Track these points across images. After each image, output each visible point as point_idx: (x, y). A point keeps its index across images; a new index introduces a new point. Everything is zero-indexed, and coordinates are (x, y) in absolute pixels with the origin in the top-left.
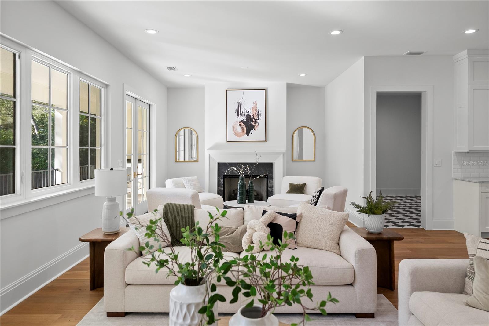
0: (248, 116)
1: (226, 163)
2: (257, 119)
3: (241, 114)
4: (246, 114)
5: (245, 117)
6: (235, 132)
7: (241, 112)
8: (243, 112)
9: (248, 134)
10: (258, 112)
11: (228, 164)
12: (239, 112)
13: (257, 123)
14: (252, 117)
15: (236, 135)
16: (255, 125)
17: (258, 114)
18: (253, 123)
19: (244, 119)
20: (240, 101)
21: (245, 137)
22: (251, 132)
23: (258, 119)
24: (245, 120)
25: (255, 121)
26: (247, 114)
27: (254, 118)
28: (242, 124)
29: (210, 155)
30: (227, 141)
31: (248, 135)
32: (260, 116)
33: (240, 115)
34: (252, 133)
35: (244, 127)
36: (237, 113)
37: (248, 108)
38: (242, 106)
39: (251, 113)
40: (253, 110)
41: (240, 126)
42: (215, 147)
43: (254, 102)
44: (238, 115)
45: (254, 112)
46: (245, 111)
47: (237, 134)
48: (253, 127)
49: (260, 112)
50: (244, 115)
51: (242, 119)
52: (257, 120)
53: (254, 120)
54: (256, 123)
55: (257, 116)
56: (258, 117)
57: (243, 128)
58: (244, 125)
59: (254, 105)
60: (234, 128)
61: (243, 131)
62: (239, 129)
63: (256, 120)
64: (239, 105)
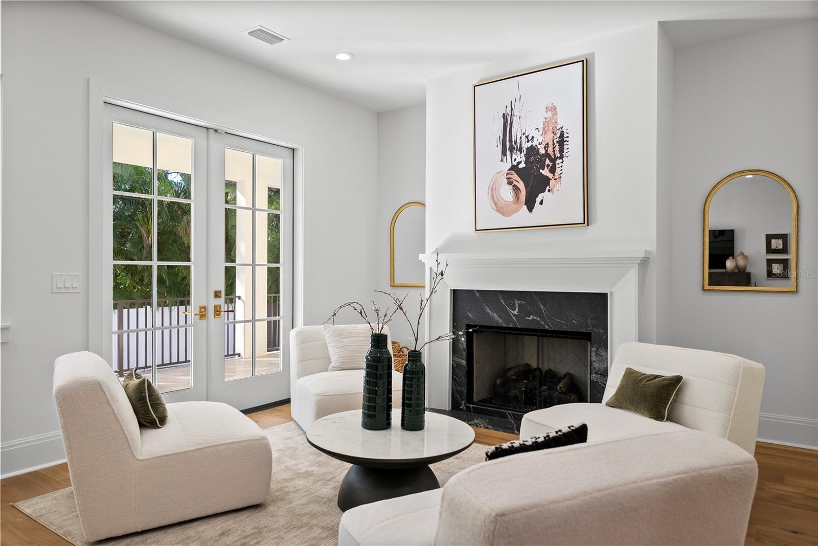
0: (532, 151)
1: (473, 290)
2: (556, 158)
3: (512, 148)
4: (526, 145)
5: (523, 154)
6: (495, 203)
7: (511, 141)
8: (518, 141)
9: (530, 205)
10: (562, 135)
11: (478, 295)
12: (508, 145)
13: (558, 171)
14: (542, 151)
15: (498, 211)
16: (550, 176)
17: (562, 141)
18: (545, 172)
19: (519, 163)
20: (509, 109)
21: (523, 216)
22: (538, 200)
23: (561, 157)
24: (522, 165)
25: (551, 164)
26: (529, 144)
27: (547, 155)
28: (515, 176)
29: (431, 268)
30: (476, 230)
31: (530, 209)
32: (565, 147)
33: (508, 153)
34: (541, 203)
35: (521, 185)
36: (500, 147)
37: (531, 128)
38: (513, 125)
39: (540, 140)
40: (545, 133)
41: (510, 183)
42: (450, 246)
43: (550, 105)
44: (504, 152)
45: (549, 138)
46: (523, 137)
47: (501, 209)
48: (546, 181)
49: (565, 136)
50: (520, 150)
51: (515, 163)
52: (559, 161)
53: (548, 162)
54: (553, 170)
55: (557, 148)
56: (561, 150)
57: (516, 189)
58: (519, 179)
59: (550, 114)
60: (493, 191)
61: (518, 199)
62: (507, 193)
63: (553, 160)
64: (507, 123)
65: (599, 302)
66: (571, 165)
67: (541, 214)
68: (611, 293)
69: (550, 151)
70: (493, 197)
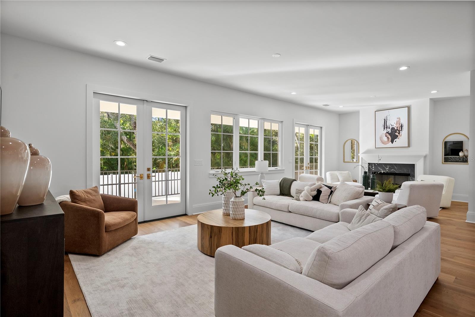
0: (393, 129)
1: (375, 163)
2: (400, 131)
3: (387, 128)
4: (391, 127)
5: (390, 129)
6: (381, 141)
7: (386, 126)
8: (389, 126)
9: (392, 142)
10: (402, 125)
12: (385, 126)
13: (401, 134)
14: (396, 129)
15: (383, 143)
16: (398, 135)
17: (402, 127)
18: (397, 134)
19: (389, 131)
20: (386, 118)
21: (390, 144)
22: (395, 141)
23: (402, 130)
24: (390, 132)
25: (398, 132)
26: (392, 127)
27: (397, 130)
28: (388, 135)
29: (362, 158)
30: (376, 148)
32: (403, 128)
33: (386, 129)
34: (396, 141)
35: (390, 137)
36: (383, 127)
37: (393, 123)
38: (387, 122)
39: (395, 126)
40: (397, 124)
41: (386, 136)
42: (367, 152)
43: (398, 118)
44: (384, 129)
45: (398, 125)
46: (390, 125)
47: (383, 142)
48: (397, 136)
49: (403, 125)
50: (389, 128)
51: (388, 131)
53: (397, 131)
54: (399, 133)
55: (400, 128)
56: (402, 129)
57: (388, 138)
58: (389, 135)
59: (398, 120)
60: (381, 139)
61: (389, 140)
62: (385, 139)
63: (399, 131)
64: (385, 121)
65: (413, 166)
66: (404, 133)
67: (395, 144)
68: (416, 164)
69: (398, 129)
70: (381, 140)
